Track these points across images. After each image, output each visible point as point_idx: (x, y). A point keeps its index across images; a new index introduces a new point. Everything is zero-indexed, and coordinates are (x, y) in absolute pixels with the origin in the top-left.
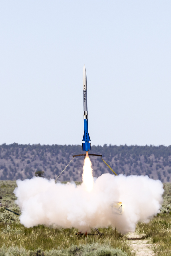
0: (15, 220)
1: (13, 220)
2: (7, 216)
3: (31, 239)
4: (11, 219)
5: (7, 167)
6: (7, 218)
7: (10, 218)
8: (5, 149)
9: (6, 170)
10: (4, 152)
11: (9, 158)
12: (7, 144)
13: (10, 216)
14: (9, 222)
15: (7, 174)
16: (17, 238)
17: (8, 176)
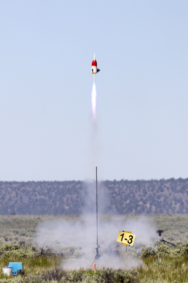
0: (169, 253)
1: (167, 253)
2: (161, 249)
3: (180, 272)
4: (166, 252)
5: (184, 201)
6: (161, 251)
7: (164, 251)
8: (181, 184)
9: (182, 204)
10: (180, 186)
11: (184, 192)
12: (182, 178)
13: (164, 249)
14: (163, 255)
15: (184, 208)
16: (166, 270)
17: (184, 210)
